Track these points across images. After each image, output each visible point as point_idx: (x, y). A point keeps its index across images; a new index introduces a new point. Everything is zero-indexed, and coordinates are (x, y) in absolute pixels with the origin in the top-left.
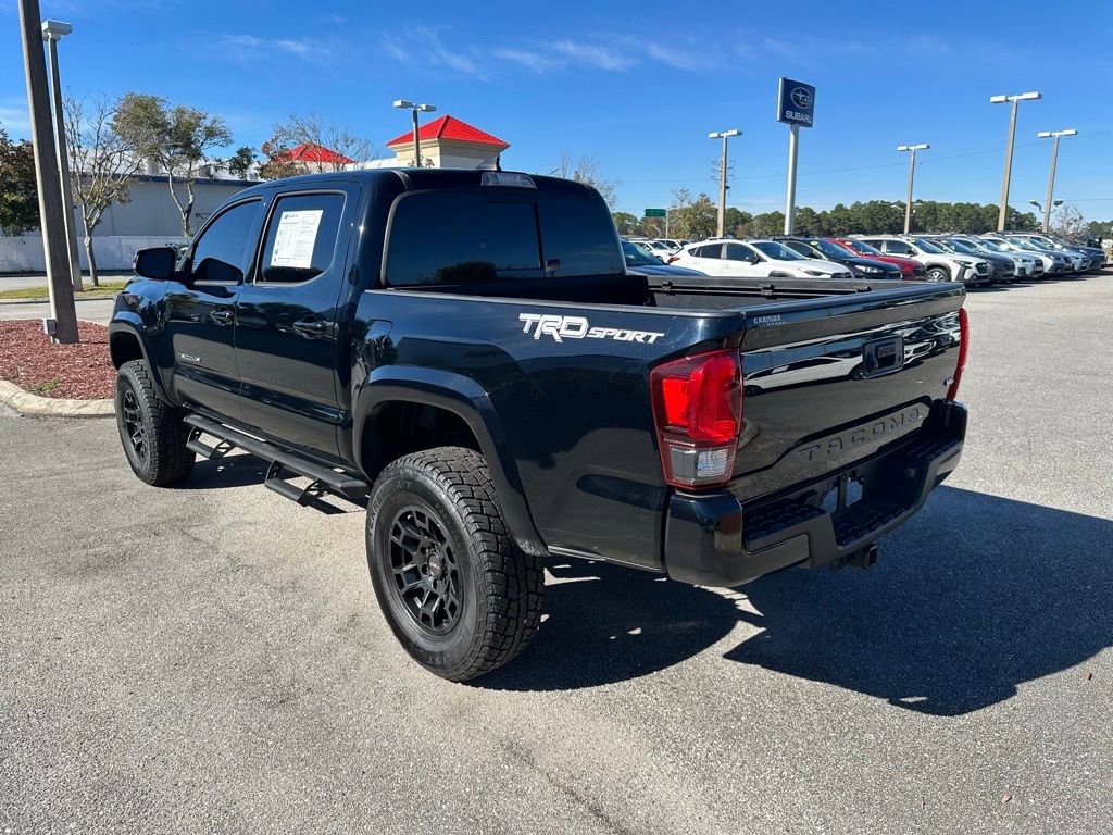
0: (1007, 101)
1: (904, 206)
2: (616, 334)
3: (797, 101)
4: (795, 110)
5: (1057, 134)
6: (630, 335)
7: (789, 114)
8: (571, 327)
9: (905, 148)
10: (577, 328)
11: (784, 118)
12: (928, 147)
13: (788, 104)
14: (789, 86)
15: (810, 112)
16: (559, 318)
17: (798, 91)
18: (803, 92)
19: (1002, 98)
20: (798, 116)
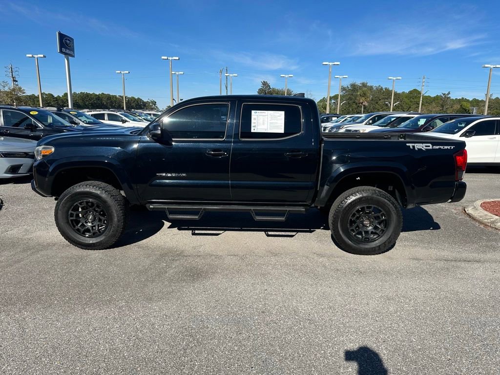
0: (167, 59)
1: (122, 97)
2: (442, 147)
3: (67, 44)
4: (66, 48)
5: (177, 73)
6: (446, 147)
7: (64, 50)
8: (426, 146)
9: (119, 72)
10: (429, 146)
11: (61, 52)
12: (129, 73)
13: (62, 45)
14: (62, 36)
15: (73, 50)
16: (421, 144)
17: (66, 39)
18: (69, 40)
19: (166, 58)
20: (67, 51)
